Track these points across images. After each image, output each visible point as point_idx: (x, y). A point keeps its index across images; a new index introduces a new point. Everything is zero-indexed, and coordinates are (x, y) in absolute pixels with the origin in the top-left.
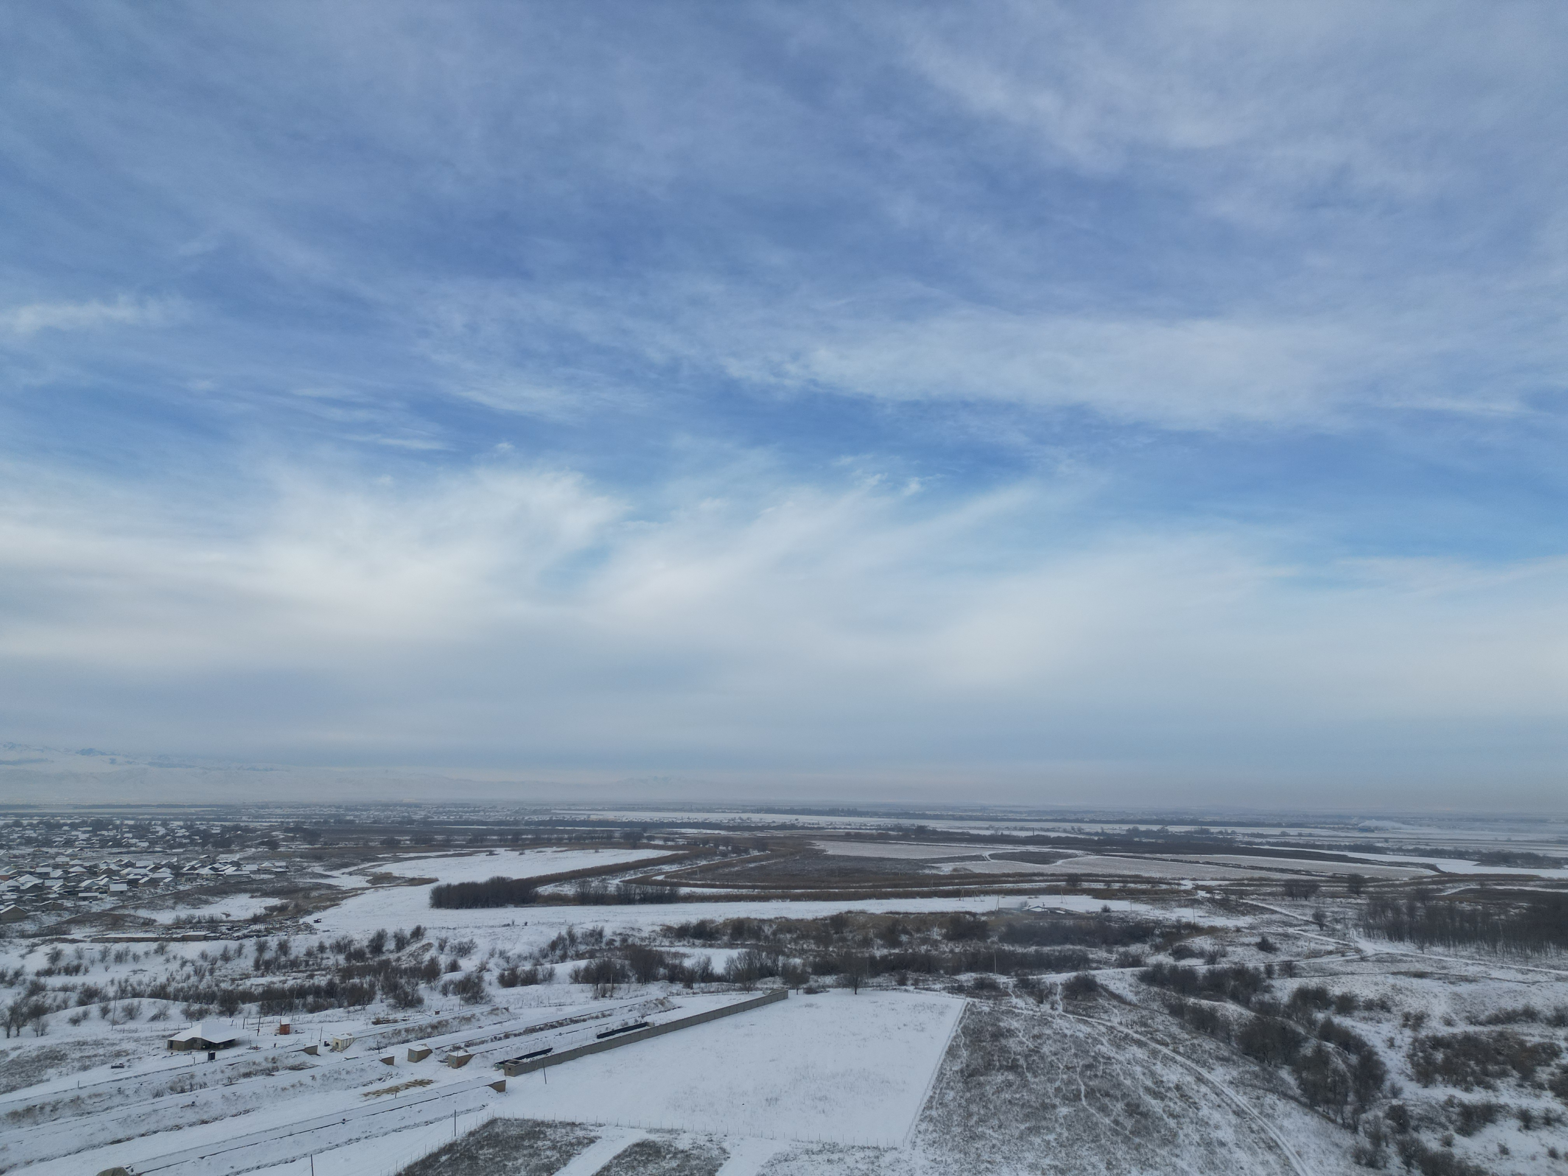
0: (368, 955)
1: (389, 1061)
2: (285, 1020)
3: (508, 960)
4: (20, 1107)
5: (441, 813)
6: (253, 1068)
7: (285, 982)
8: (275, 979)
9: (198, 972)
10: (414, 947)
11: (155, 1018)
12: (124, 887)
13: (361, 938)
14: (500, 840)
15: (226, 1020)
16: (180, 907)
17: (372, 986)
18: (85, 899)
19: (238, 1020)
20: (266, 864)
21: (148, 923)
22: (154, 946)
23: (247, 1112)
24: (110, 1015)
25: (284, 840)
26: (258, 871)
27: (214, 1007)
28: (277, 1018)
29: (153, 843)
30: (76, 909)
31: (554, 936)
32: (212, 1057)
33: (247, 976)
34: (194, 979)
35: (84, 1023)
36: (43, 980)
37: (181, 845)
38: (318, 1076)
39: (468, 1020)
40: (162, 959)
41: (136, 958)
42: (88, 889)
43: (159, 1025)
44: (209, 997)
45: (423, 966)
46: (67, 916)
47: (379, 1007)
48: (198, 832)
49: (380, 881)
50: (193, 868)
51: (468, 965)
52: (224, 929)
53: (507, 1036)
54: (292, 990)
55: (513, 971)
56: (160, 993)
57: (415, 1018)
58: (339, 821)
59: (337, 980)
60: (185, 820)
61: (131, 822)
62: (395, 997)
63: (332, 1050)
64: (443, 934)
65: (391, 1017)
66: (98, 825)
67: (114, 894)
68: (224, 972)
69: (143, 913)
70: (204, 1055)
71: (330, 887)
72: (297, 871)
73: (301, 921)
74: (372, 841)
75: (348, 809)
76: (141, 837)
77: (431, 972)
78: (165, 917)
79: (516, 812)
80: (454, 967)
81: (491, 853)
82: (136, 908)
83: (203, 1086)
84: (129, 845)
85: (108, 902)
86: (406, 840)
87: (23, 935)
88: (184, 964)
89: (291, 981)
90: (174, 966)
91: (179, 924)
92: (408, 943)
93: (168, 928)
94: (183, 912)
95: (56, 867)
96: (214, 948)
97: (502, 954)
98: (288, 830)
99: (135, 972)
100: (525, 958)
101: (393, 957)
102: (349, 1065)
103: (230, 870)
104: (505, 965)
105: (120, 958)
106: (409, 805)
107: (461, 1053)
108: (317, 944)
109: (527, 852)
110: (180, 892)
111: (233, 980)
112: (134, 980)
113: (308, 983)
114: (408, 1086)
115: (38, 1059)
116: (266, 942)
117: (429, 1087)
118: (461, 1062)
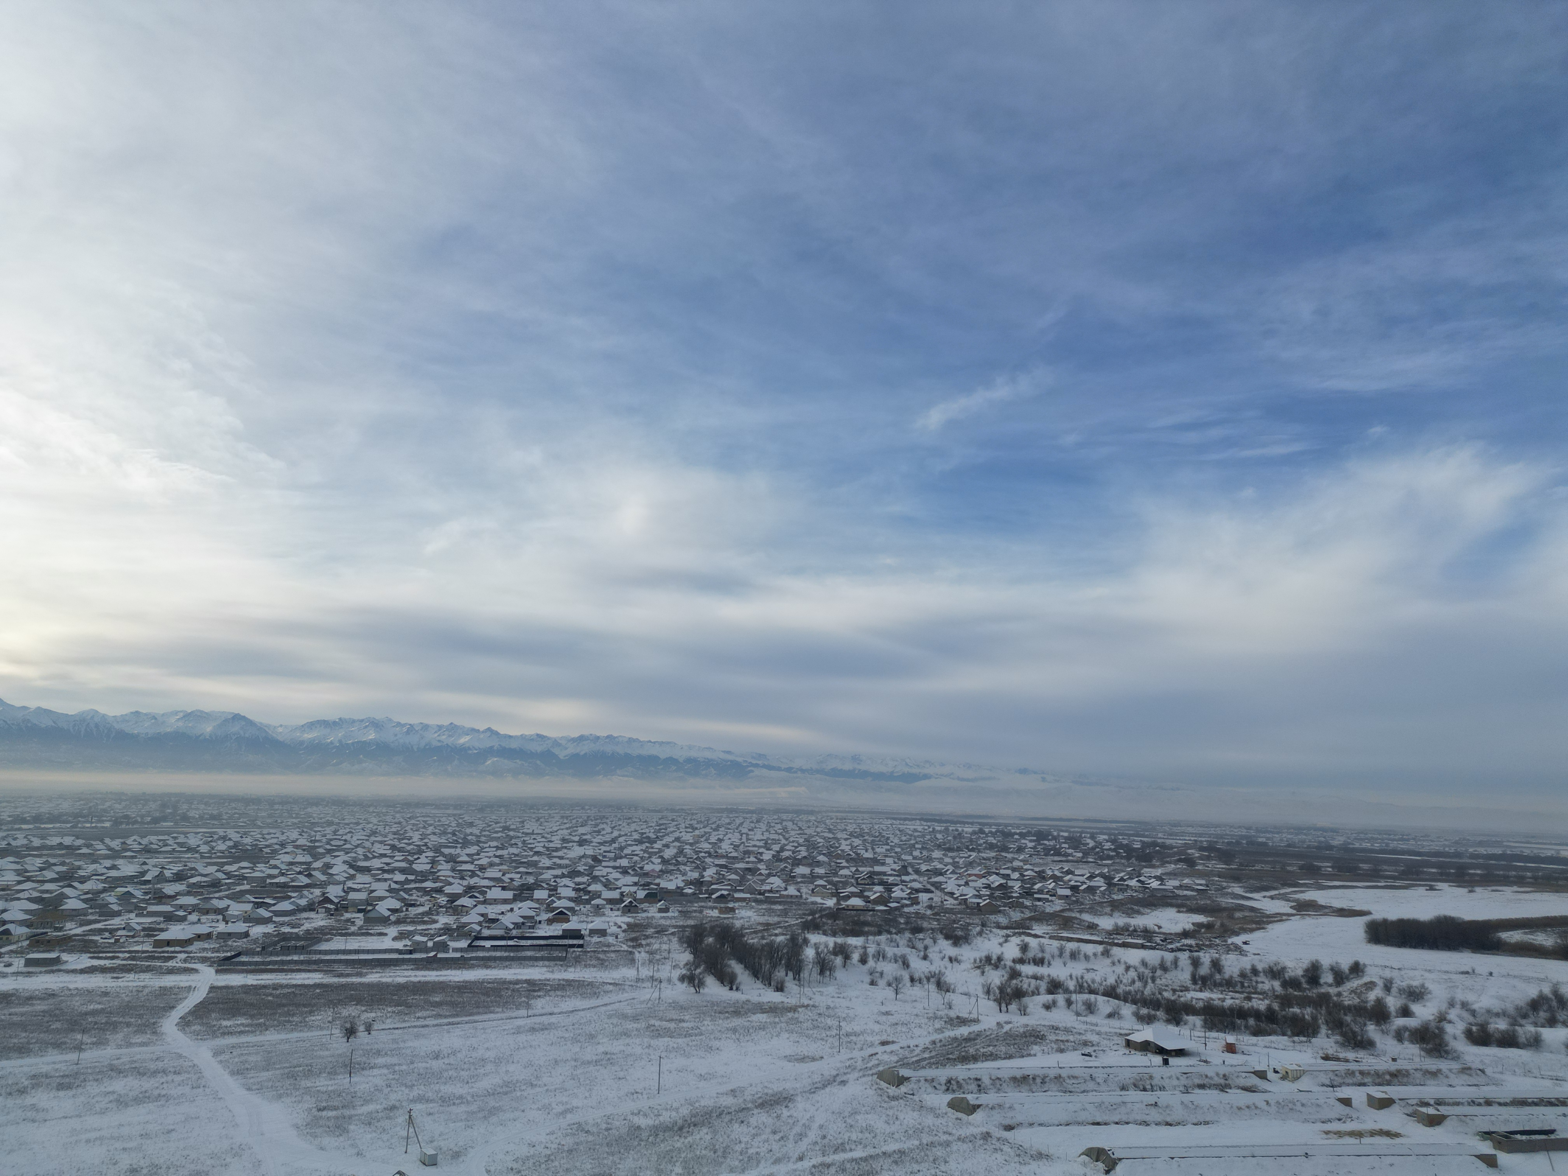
0: (1305, 986)
1: (1347, 1102)
2: (1231, 1039)
3: (1473, 1013)
4: (1018, 1074)
5: (1362, 839)
6: (1206, 1081)
7: (1223, 1000)
8: (1214, 996)
9: (1141, 977)
10: (1355, 983)
11: (1110, 1016)
12: (1068, 892)
13: (1296, 967)
14: (1441, 874)
15: (1172, 1029)
16: (1116, 914)
17: (1314, 1018)
18: (1039, 900)
19: (1185, 1031)
20: (1186, 881)
21: (1092, 927)
22: (1100, 948)
23: (1207, 1123)
24: (1073, 1006)
25: (1200, 858)
26: (1181, 887)
27: (1160, 1014)
28: (1221, 1035)
29: (1086, 854)
30: (1034, 908)
31: (1533, 992)
32: (1166, 1062)
33: (1187, 989)
34: (1138, 984)
35: (1053, 1009)
36: (1018, 967)
37: (1109, 857)
38: (1272, 1102)
39: (1435, 1074)
40: (1108, 961)
41: (1087, 957)
42: (1040, 891)
43: (1114, 1023)
44: (1154, 1003)
45: (1369, 1005)
46: (1028, 914)
47: (1326, 1041)
48: (1121, 846)
49: (1305, 908)
50: (1122, 879)
51: (1424, 1012)
52: (1158, 940)
53: (1488, 1103)
54: (1231, 1009)
55: (1483, 1027)
56: (1111, 993)
57: (1367, 1061)
58: (1251, 843)
59: (1276, 1006)
60: (1109, 835)
61: (1066, 834)
62: (1343, 1035)
63: (1283, 1078)
64: (1388, 974)
65: (1341, 1055)
66: (1041, 836)
67: (1061, 897)
68: (1164, 981)
69: (1087, 917)
70: (1158, 1059)
71: (1252, 909)
72: (1217, 890)
73: (1230, 941)
74: (1290, 865)
75: (1258, 830)
76: (1075, 848)
77: (1380, 1014)
78: (1106, 923)
79: (1456, 843)
80: (1405, 1012)
81: (1432, 888)
82: (1081, 912)
83: (1162, 1088)
84: (1067, 855)
85: (1057, 906)
86: (1327, 867)
87: (999, 926)
88: (1128, 968)
89: (1230, 1000)
90: (1120, 969)
91: (1118, 930)
92: (1348, 979)
93: (1109, 933)
94: (1121, 920)
95: (1014, 870)
96: (1153, 956)
97: (1464, 1005)
98: (1202, 849)
99: (1088, 970)
100: (1497, 1015)
101: (1333, 991)
102: (1302, 1097)
103: (1155, 884)
104: (1471, 1019)
105: (1074, 956)
106: (1324, 830)
107: (1431, 1111)
108: (1249, 967)
109: (1478, 889)
110: (1114, 901)
111: (1174, 991)
112: (1088, 977)
113: (1247, 1005)
114: (1373, 1133)
115: (1024, 1035)
116: (1199, 958)
117: (1397, 1141)
118: (1434, 1121)
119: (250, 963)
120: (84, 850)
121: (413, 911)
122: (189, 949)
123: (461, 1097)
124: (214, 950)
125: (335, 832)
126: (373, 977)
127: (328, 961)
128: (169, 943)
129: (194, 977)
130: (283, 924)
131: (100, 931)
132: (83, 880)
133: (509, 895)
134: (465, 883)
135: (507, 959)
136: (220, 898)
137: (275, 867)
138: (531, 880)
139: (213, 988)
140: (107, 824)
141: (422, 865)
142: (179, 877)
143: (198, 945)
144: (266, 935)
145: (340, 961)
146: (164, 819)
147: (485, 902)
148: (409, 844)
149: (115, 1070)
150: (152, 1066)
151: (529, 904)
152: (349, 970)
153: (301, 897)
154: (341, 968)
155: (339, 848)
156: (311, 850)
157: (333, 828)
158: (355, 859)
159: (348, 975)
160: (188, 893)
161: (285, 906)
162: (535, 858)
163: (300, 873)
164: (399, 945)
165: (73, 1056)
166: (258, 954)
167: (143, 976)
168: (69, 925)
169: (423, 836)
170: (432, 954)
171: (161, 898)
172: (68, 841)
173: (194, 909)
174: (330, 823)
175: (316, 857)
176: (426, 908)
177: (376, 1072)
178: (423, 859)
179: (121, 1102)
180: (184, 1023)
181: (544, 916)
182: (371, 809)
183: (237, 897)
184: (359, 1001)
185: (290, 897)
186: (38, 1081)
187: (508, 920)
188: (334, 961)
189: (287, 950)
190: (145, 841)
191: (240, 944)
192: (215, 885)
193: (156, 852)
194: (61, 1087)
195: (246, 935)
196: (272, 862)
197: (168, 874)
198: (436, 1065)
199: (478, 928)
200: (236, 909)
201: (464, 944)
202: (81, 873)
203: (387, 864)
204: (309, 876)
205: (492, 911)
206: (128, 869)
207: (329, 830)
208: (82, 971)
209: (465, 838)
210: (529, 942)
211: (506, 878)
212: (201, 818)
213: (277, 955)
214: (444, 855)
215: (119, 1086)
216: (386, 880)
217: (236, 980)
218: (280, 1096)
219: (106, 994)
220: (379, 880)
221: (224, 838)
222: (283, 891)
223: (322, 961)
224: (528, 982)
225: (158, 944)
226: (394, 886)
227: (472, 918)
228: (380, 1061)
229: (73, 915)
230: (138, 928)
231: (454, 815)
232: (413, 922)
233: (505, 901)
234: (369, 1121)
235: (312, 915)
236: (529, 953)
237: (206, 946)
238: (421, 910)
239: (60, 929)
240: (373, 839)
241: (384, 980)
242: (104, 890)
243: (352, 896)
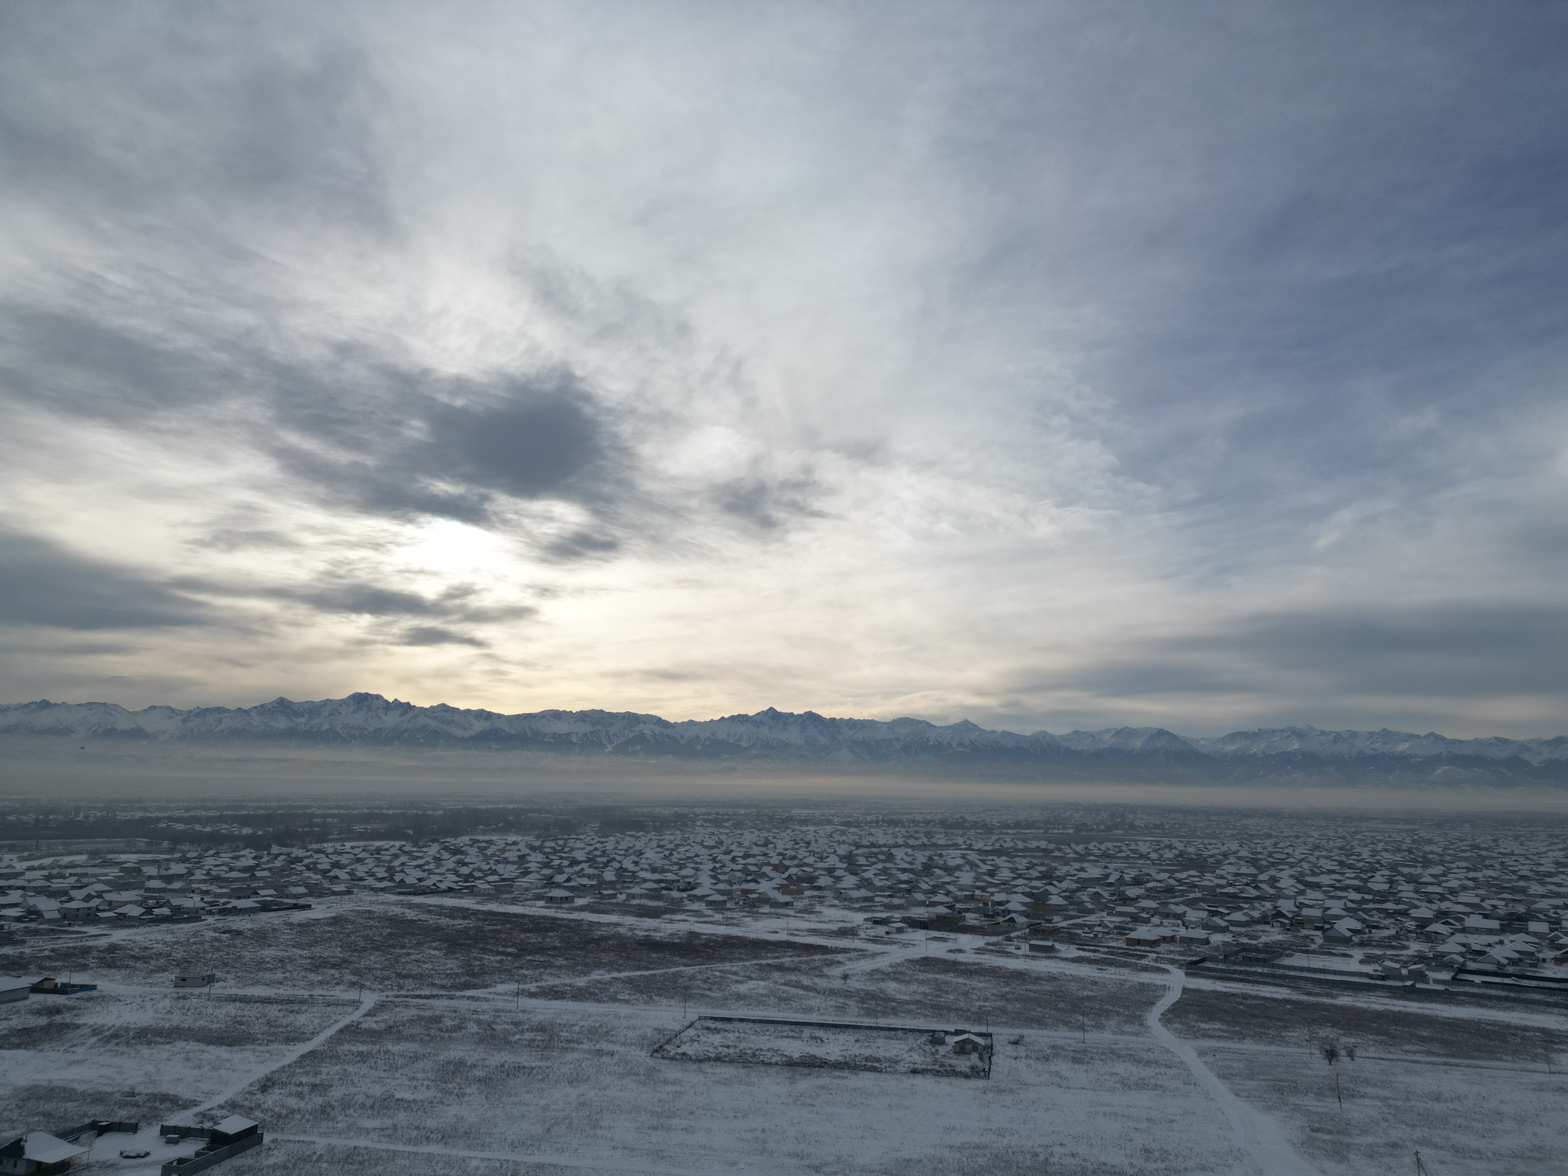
119: (1216, 970)
120: (1057, 854)
121: (1377, 934)
122: (1158, 949)
123: (1478, 1151)
124: (1180, 954)
125: (1275, 845)
126: (1345, 1000)
127: (1293, 977)
128: (1139, 942)
129: (1165, 976)
130: (1240, 934)
131: (1081, 926)
132: (1061, 879)
133: (1495, 924)
134: (1435, 907)
135: (1506, 999)
136: (1176, 904)
137: (1222, 877)
138: (1521, 909)
139: (1185, 990)
140: (1071, 831)
141: (1378, 883)
142: (1137, 882)
143: (1163, 947)
144: (1225, 943)
145: (1306, 979)
146: (1116, 827)
147: (1464, 930)
148: (1360, 861)
149: (1115, 1054)
150: (1146, 1056)
151: (1522, 937)
152: (1317, 990)
153: (1254, 909)
154: (1309, 987)
155: (1282, 862)
156: (1254, 862)
157: (1272, 841)
158: (1302, 874)
159: (1317, 995)
160: (1148, 897)
161: (1237, 916)
162: (1522, 883)
163: (1247, 884)
164: (1368, 969)
165: (1079, 1035)
166: (1222, 961)
167: (1122, 970)
168: (1056, 918)
169: (1374, 853)
170: (1409, 983)
171: (1126, 900)
172: (1043, 844)
173: (1155, 912)
174: (1269, 836)
175: (1261, 869)
176: (1392, 932)
177: (1367, 1102)
178: (1378, 877)
179: (1126, 1085)
180: (1167, 1019)
181: (1549, 954)
182: (1309, 822)
183: (1192, 903)
184: (1335, 1024)
185: (1242, 909)
186: (1057, 1051)
187: (1500, 953)
188: (1300, 978)
189: (1249, 961)
190: (1103, 847)
191: (1203, 949)
192: (1170, 890)
193: (1114, 857)
194: (1075, 1060)
195: (1207, 942)
196: (1218, 872)
197: (1127, 878)
198: (1439, 1108)
199: (1461, 960)
200: (1193, 915)
201: (1446, 976)
202: (1058, 873)
203: (1339, 881)
204: (1257, 888)
205: (1476, 942)
206: (1094, 872)
207: (1268, 843)
208: (1073, 960)
209: (1424, 857)
210: (1533, 983)
211: (1487, 904)
212: (1147, 827)
213: (1240, 964)
214: (1403, 875)
215: (1122, 1068)
216: (1340, 898)
217: (1205, 984)
218: (1269, 1108)
219: (1095, 983)
220: (1332, 897)
221: (1170, 847)
222: (1234, 901)
223: (1287, 977)
224: (1542, 1030)
225: (1130, 942)
226: (1350, 905)
227: (1451, 947)
228: (1370, 1090)
229: (1058, 910)
230: (1111, 926)
231: (1407, 831)
232: (1379, 946)
233: (1490, 932)
234: (1371, 1153)
235: (1267, 928)
236: (1536, 996)
237: (1172, 948)
238: (1386, 933)
239: (1050, 921)
240: (1317, 853)
241: (1358, 1004)
242: (1078, 890)
243: (1306, 912)
